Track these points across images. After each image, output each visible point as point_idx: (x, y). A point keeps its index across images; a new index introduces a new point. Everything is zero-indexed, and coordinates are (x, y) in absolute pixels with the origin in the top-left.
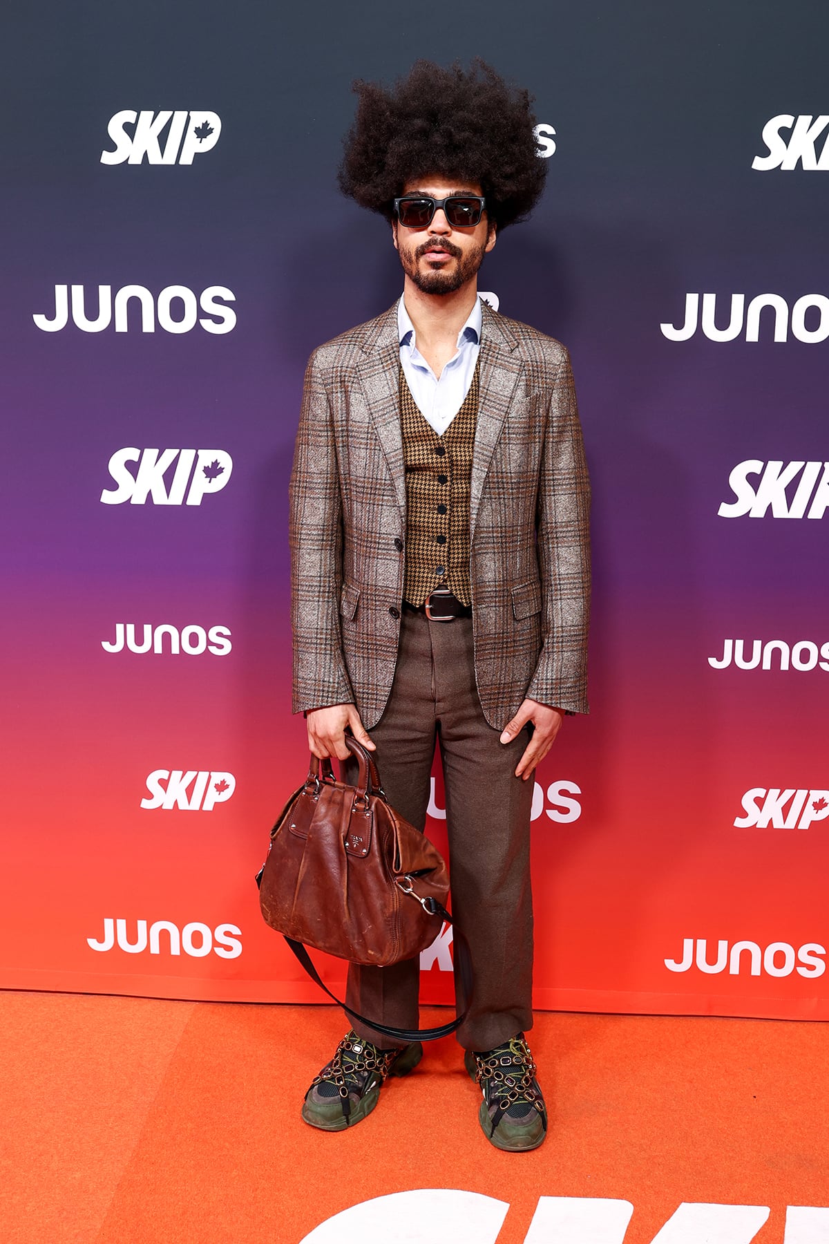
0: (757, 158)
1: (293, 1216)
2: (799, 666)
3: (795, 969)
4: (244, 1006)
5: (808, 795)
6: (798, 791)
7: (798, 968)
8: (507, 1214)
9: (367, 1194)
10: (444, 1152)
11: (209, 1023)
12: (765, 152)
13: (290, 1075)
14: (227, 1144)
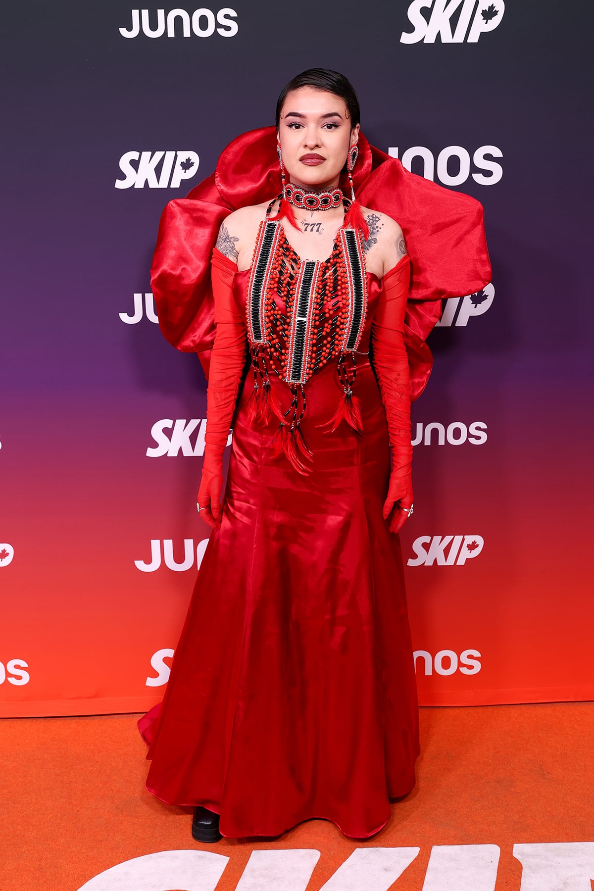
0: (404, 34)
1: (68, 876)
2: (453, 442)
3: (458, 669)
4: (34, 720)
5: (463, 539)
6: (456, 536)
7: (460, 668)
8: (228, 864)
9: (124, 857)
10: (183, 823)
11: (7, 735)
12: (411, 29)
13: (70, 772)
14: (19, 827)
